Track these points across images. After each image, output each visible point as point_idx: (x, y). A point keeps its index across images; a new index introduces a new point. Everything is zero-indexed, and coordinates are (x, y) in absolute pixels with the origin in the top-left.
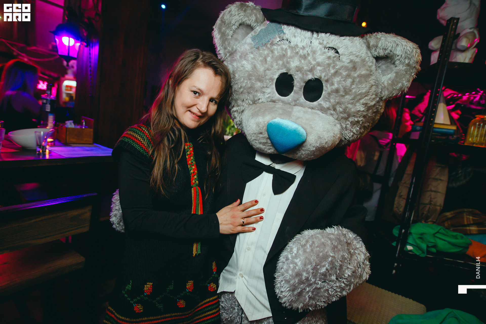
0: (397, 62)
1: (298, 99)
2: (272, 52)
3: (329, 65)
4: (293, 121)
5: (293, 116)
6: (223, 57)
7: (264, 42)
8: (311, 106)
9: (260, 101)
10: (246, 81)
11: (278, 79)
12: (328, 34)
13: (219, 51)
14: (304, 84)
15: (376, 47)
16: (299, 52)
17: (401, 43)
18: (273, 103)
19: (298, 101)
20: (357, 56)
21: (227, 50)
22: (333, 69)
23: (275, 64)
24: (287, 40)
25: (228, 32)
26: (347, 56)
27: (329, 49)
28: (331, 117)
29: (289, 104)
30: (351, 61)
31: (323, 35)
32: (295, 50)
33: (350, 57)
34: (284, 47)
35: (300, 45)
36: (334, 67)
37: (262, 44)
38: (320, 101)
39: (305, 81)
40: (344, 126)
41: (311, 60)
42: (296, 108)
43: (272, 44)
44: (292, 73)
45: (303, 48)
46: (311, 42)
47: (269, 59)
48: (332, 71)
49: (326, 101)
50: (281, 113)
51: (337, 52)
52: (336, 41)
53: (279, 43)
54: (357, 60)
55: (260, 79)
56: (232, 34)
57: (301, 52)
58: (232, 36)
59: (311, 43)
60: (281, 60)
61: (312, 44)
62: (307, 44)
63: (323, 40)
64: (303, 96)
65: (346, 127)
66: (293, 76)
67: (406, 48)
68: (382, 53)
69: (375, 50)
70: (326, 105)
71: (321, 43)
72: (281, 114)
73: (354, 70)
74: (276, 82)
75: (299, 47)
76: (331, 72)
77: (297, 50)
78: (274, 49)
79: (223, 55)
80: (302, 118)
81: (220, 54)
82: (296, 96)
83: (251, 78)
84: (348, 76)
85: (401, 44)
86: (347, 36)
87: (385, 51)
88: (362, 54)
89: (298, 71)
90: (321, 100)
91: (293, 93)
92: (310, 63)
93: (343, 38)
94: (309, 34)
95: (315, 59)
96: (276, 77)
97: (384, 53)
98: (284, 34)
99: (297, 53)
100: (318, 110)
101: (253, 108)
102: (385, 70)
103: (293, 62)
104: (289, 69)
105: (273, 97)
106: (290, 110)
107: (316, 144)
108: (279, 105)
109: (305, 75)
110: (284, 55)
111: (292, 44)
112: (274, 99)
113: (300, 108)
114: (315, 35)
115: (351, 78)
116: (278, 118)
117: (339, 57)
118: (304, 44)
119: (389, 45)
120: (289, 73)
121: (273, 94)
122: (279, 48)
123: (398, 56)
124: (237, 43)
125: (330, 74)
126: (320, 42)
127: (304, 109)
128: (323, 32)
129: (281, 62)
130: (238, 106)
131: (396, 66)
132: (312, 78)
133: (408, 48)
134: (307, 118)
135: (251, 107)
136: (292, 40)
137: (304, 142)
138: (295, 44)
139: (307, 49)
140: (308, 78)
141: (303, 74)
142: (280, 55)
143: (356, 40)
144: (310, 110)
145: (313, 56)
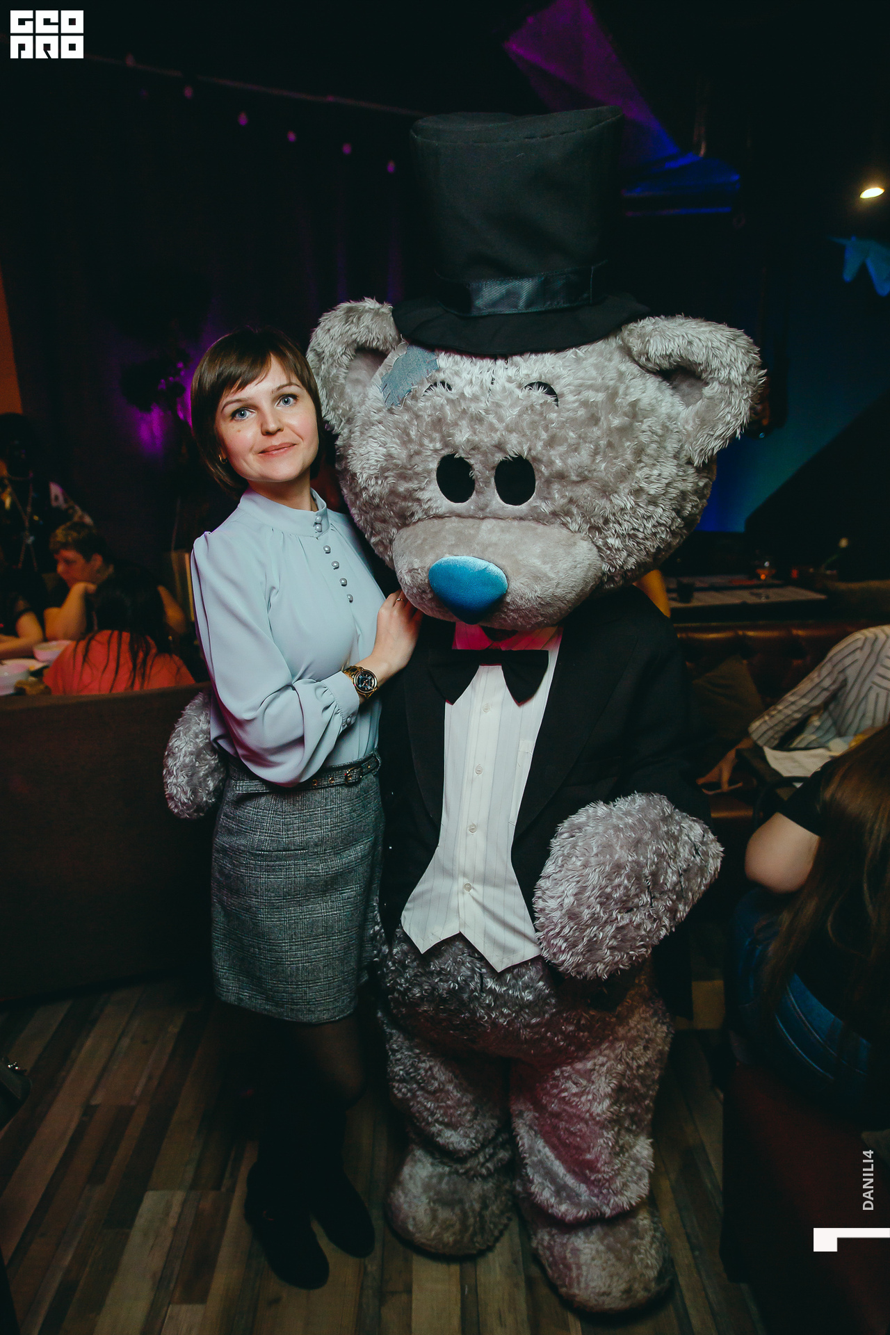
0: (704, 376)
1: (487, 506)
2: (418, 417)
3: (534, 425)
4: (476, 555)
5: (478, 544)
6: (336, 428)
7: (402, 391)
8: (518, 514)
9: (416, 517)
10: (380, 482)
11: (439, 469)
12: (527, 356)
13: (325, 416)
14: (493, 472)
15: (647, 354)
16: (468, 408)
17: (697, 338)
18: (440, 520)
19: (488, 510)
20: (597, 391)
21: (341, 411)
22: (546, 431)
23: (426, 441)
24: (443, 383)
25: (335, 371)
26: (575, 393)
27: (530, 389)
28: (565, 531)
29: (472, 517)
30: (585, 404)
31: (517, 359)
32: (460, 405)
33: (580, 397)
34: (440, 400)
35: (468, 392)
36: (546, 428)
37: (398, 397)
38: (533, 501)
39: (492, 465)
40: (600, 543)
41: (495, 421)
42: (487, 525)
43: (415, 398)
44: (463, 456)
45: (475, 398)
46: (493, 379)
47: (413, 433)
48: (544, 435)
49: (547, 499)
50: (453, 542)
51: (551, 392)
52: (548, 364)
53: (430, 393)
54: (600, 397)
55: (403, 477)
56: (345, 373)
57: (473, 408)
58: (345, 378)
59: (492, 383)
60: (436, 431)
61: (495, 384)
62: (482, 387)
63: (518, 370)
64: (498, 495)
65: (606, 544)
66: (468, 460)
67: (712, 344)
68: (665, 364)
69: (648, 359)
70: (545, 508)
71: (513, 378)
72: (452, 545)
73: (594, 422)
74: (437, 475)
75: (467, 395)
76: (543, 437)
77: (464, 406)
78: (420, 409)
79: (334, 422)
80: (496, 544)
81: (328, 422)
82: (482, 500)
83: (386, 474)
84: (583, 438)
85: (697, 340)
86: (570, 347)
87: (669, 358)
88: (611, 380)
89: (473, 449)
90: (534, 499)
91: (475, 492)
92: (492, 428)
93: (561, 354)
94: (487, 363)
95: (501, 419)
96: (434, 465)
97: (670, 363)
98: (439, 370)
99: (464, 412)
100: (533, 519)
101: (405, 537)
102: (688, 394)
103: (461, 432)
104: (456, 449)
105: (437, 508)
106: (472, 532)
107: (533, 593)
108: (453, 523)
109: (489, 455)
110: (440, 420)
111: (453, 390)
112: (441, 511)
113: (493, 522)
114: (500, 362)
115: (591, 443)
116: (447, 555)
117: (557, 400)
118: (476, 389)
119: (670, 346)
120: (457, 456)
121: (436, 501)
122: (428, 404)
123: (700, 364)
124: (360, 388)
125: (541, 443)
126: (510, 377)
127: (502, 523)
128: (515, 354)
129: (437, 435)
130: (378, 533)
131: (707, 384)
132: (506, 458)
133: (716, 344)
134: (508, 542)
135: (401, 531)
136: (453, 383)
137: (504, 595)
138: (460, 391)
139: (483, 398)
140: (497, 459)
141: (485, 454)
142: (433, 421)
143: (593, 351)
144: (516, 523)
145: (496, 413)
